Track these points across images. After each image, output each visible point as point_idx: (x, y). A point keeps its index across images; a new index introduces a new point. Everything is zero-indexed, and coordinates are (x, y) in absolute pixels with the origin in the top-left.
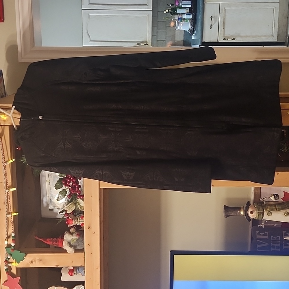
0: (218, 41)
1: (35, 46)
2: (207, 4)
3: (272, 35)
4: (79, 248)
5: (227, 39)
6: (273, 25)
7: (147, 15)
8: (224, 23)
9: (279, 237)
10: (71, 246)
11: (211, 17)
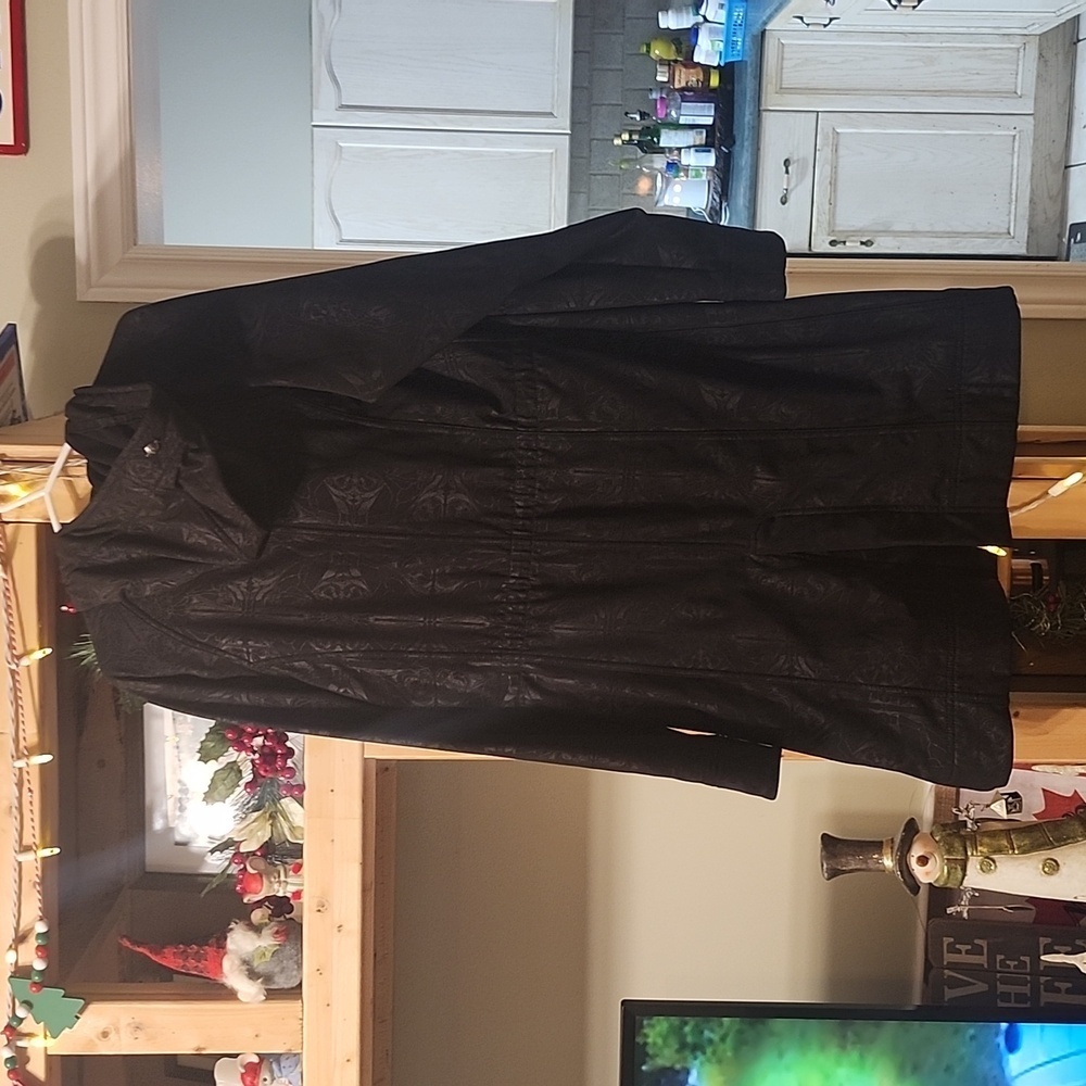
0: (810, 250)
1: (140, 243)
2: (772, 113)
3: (1009, 229)
4: (281, 982)
5: (844, 242)
6: (1011, 194)
7: (551, 151)
8: (833, 183)
9: (1027, 959)
10: (252, 974)
11: (787, 163)
